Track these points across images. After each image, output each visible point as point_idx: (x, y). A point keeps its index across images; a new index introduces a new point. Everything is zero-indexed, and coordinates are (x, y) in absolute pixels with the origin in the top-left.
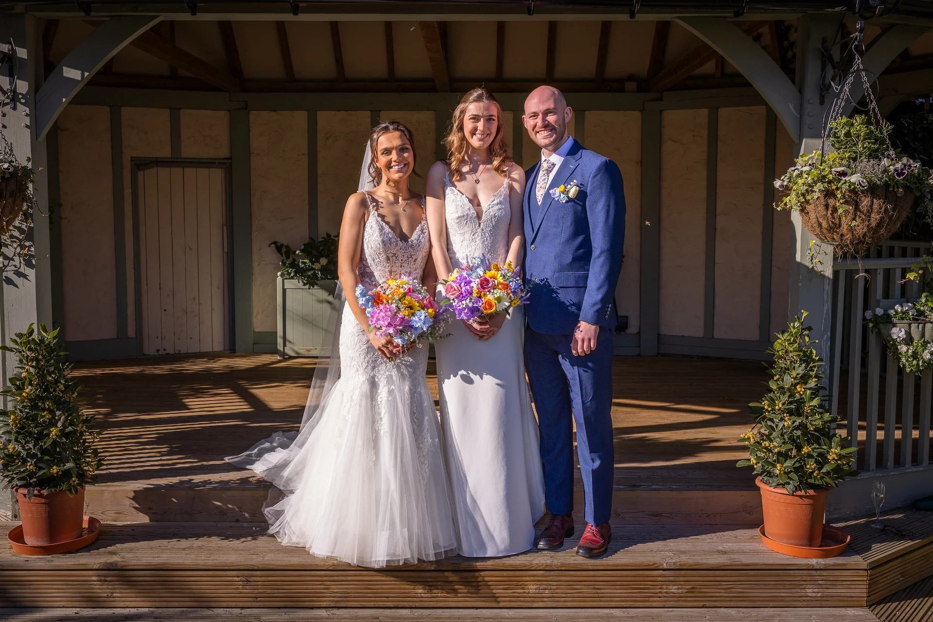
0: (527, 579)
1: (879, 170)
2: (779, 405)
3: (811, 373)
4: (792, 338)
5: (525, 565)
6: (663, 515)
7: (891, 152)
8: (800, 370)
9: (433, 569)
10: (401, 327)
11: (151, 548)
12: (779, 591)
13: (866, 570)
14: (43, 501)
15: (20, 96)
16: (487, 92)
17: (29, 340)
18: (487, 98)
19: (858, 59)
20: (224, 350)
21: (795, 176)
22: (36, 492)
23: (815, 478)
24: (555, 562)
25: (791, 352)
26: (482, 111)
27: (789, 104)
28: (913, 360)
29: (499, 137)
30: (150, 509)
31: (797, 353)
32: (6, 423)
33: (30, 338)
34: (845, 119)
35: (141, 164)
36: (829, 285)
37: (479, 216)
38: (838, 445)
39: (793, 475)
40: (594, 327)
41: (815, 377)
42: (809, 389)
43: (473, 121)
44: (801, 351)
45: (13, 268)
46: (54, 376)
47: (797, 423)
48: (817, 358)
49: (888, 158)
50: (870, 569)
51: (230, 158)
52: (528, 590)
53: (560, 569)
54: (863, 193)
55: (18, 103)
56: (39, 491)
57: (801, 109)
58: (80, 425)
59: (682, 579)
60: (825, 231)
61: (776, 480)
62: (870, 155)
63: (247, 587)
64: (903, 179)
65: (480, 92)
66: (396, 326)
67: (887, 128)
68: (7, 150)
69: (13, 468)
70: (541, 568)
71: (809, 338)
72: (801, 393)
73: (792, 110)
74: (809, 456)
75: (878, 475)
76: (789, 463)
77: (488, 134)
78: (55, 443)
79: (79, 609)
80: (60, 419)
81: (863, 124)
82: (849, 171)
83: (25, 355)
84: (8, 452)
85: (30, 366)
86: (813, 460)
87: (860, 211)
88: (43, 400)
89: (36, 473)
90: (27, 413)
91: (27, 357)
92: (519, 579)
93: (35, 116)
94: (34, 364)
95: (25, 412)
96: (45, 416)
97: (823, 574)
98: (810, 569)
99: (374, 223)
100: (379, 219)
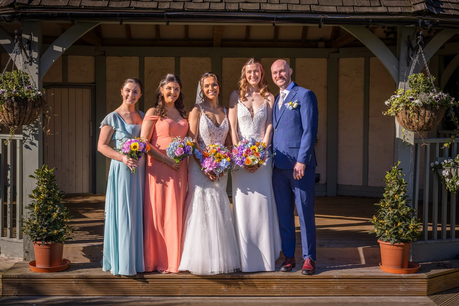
0: (272, 282)
1: (427, 98)
2: (387, 204)
3: (402, 189)
4: (394, 174)
5: (271, 276)
6: (335, 259)
7: (435, 90)
8: (397, 188)
9: (229, 278)
10: (216, 167)
12: (387, 288)
13: (427, 279)
14: (48, 247)
15: (34, 59)
17: (43, 173)
19: (421, 48)
20: (89, 192)
21: (392, 100)
22: (45, 243)
23: (403, 236)
24: (285, 275)
25: (393, 180)
27: (394, 66)
28: (452, 185)
30: (90, 256)
31: (395, 180)
32: (33, 210)
34: (414, 75)
36: (412, 150)
37: (252, 117)
38: (414, 221)
39: (394, 236)
40: (303, 165)
41: (404, 191)
42: (401, 196)
44: (398, 179)
45: (29, 141)
46: (53, 189)
47: (395, 212)
48: (405, 183)
49: (433, 92)
50: (428, 278)
51: (95, 83)
52: (272, 288)
53: (287, 278)
54: (421, 108)
55: (33, 62)
56: (47, 242)
57: (398, 69)
59: (343, 283)
60: (406, 124)
61: (386, 239)
62: (425, 91)
63: (144, 286)
64: (439, 102)
65: (252, 60)
66: (213, 167)
67: (433, 79)
68: (34, 85)
69: (38, 230)
70: (279, 277)
71: (401, 174)
72: (397, 198)
73: (395, 68)
74: (401, 227)
75: (438, 242)
76: (391, 230)
77: (257, 79)
78: (55, 220)
80: (57, 209)
81: (422, 77)
82: (415, 98)
83: (41, 179)
84: (34, 224)
85: (44, 184)
86: (402, 229)
87: (420, 116)
88: (49, 200)
89: (47, 233)
90: (42, 206)
91: (42, 181)
92: (268, 282)
93: (39, 68)
94: (46, 183)
95: (41, 205)
96: (50, 207)
97: (407, 281)
98: (401, 278)
99: (204, 118)
100: (206, 117)
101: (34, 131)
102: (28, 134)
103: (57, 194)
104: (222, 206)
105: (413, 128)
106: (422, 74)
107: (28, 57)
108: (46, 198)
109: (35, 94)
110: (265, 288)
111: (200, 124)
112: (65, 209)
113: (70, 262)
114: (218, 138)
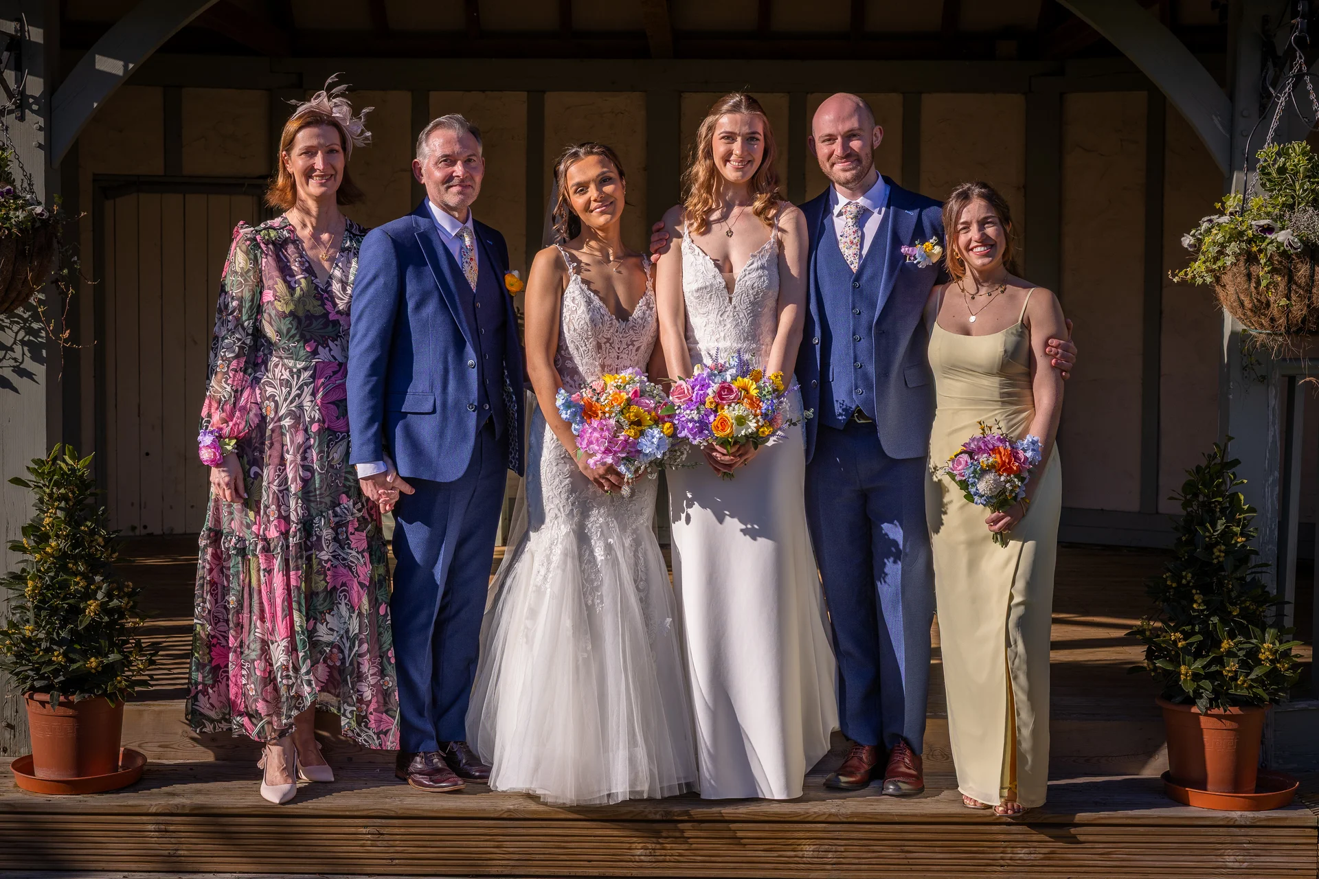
0: (801, 834)
2: (1187, 578)
3: (1236, 529)
5: (798, 814)
8: (1220, 524)
9: (658, 818)
12: (1184, 858)
13: (1317, 828)
15: (31, 100)
16: (748, 98)
17: (55, 470)
18: (749, 107)
19: (1301, 58)
21: (1204, 231)
22: (62, 698)
23: (1236, 686)
24: (843, 811)
26: (739, 126)
29: (767, 165)
30: (213, 740)
31: (1215, 499)
32: (22, 592)
33: (56, 467)
34: (1276, 149)
35: (110, 188)
36: (1276, 398)
37: (729, 286)
38: (1274, 636)
39: (1206, 683)
41: (1242, 535)
42: (1233, 553)
43: (727, 141)
44: (1223, 496)
45: (12, 363)
46: (89, 524)
47: (1214, 606)
48: (1246, 507)
52: (802, 853)
53: (850, 820)
55: (27, 110)
56: (66, 697)
57: (1231, 126)
58: (126, 599)
59: (1035, 838)
60: (1249, 313)
62: (1314, 199)
63: (379, 843)
65: (737, 99)
66: (616, 452)
68: (25, 185)
69: (36, 658)
70: (822, 818)
72: (1221, 559)
73: (1220, 128)
74: (1230, 653)
76: (1198, 664)
77: (749, 161)
78: (94, 626)
79: (126, 874)
80: (100, 588)
81: (1304, 153)
82: (1279, 225)
83: (47, 491)
84: (24, 636)
85: (58, 508)
86: (1236, 660)
87: (1296, 283)
88: (76, 559)
89: (65, 667)
90: (52, 578)
91: (51, 495)
92: (788, 835)
93: (48, 129)
94: (63, 504)
95: (49, 576)
96: (78, 583)
97: (1250, 833)
98: (1231, 825)
99: (577, 292)
100: (585, 287)
101: (30, 331)
102: (9, 343)
103: (100, 540)
104: (641, 580)
105: (1273, 327)
106: (1304, 143)
107: (10, 95)
108: (65, 553)
109: (25, 214)
110: (775, 854)
111: (565, 310)
112: (126, 590)
113: (145, 758)
114: (625, 356)
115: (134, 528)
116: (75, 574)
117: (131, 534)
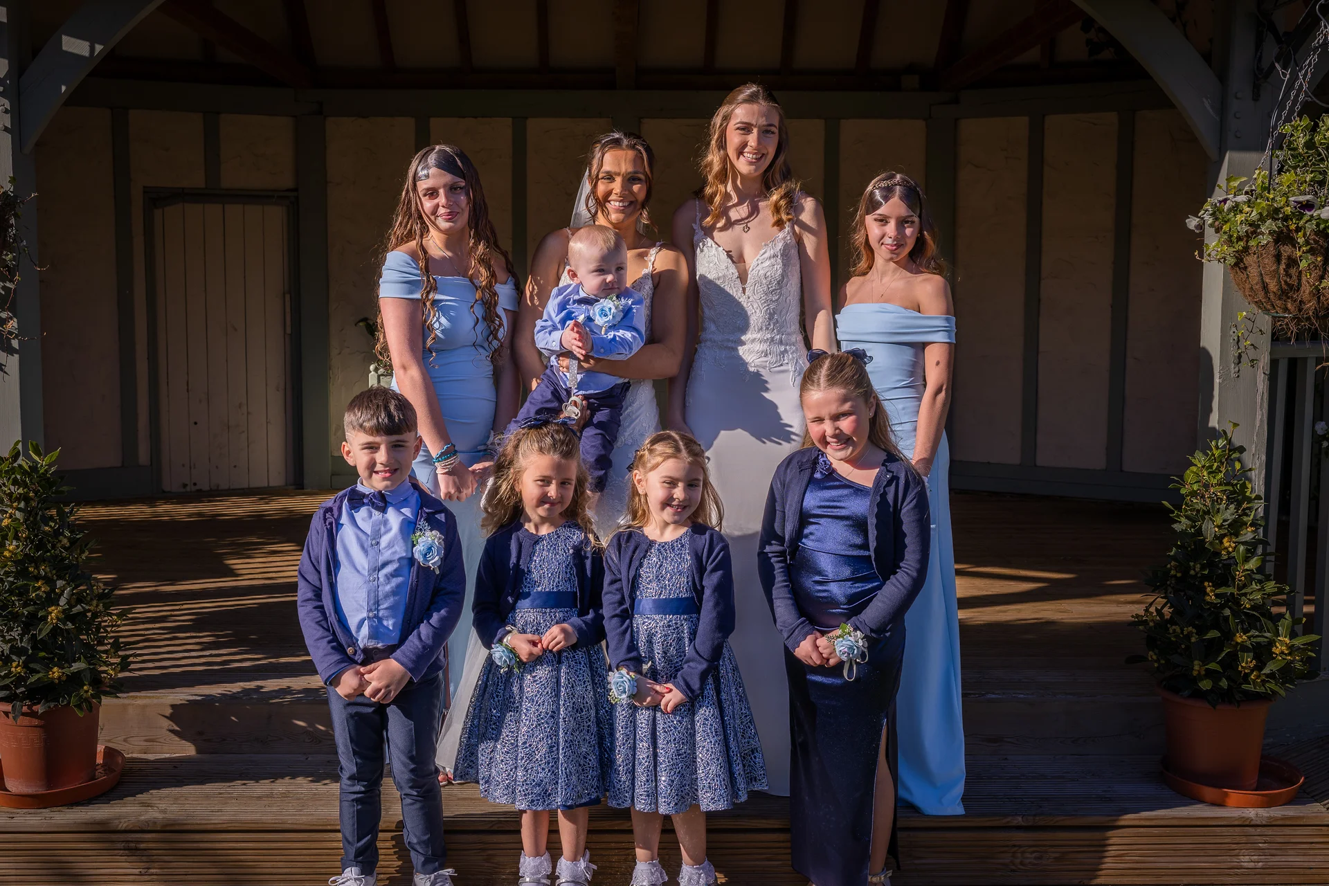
2: (1196, 569)
3: (1245, 519)
4: (1216, 464)
6: (1006, 739)
8: (1229, 514)
11: (207, 797)
12: (1197, 859)
14: (36, 722)
17: (13, 468)
18: (765, 99)
20: (286, 485)
21: (1228, 210)
22: (25, 709)
23: (1250, 681)
25: (1213, 485)
26: (756, 117)
30: (200, 733)
31: (1223, 488)
33: (16, 465)
34: (1305, 121)
35: (158, 198)
36: (1264, 382)
37: (742, 277)
38: (1287, 631)
41: (1251, 525)
42: (1244, 543)
43: (742, 132)
44: (1228, 484)
46: (53, 524)
47: (1222, 597)
48: (1255, 496)
51: (296, 190)
56: (30, 707)
57: (1222, 108)
58: (95, 602)
60: (1272, 296)
65: (754, 89)
71: (1242, 465)
72: (1230, 549)
73: (1208, 107)
74: (1245, 648)
76: (1213, 660)
77: (763, 155)
78: (55, 631)
80: (62, 593)
85: (16, 508)
86: (1251, 654)
88: (36, 562)
89: (25, 679)
90: (11, 583)
94: (22, 505)
96: (39, 588)
97: (1266, 833)
98: (1246, 824)
103: (65, 541)
108: (26, 556)
115: (185, 486)
116: (37, 578)
117: (184, 490)
